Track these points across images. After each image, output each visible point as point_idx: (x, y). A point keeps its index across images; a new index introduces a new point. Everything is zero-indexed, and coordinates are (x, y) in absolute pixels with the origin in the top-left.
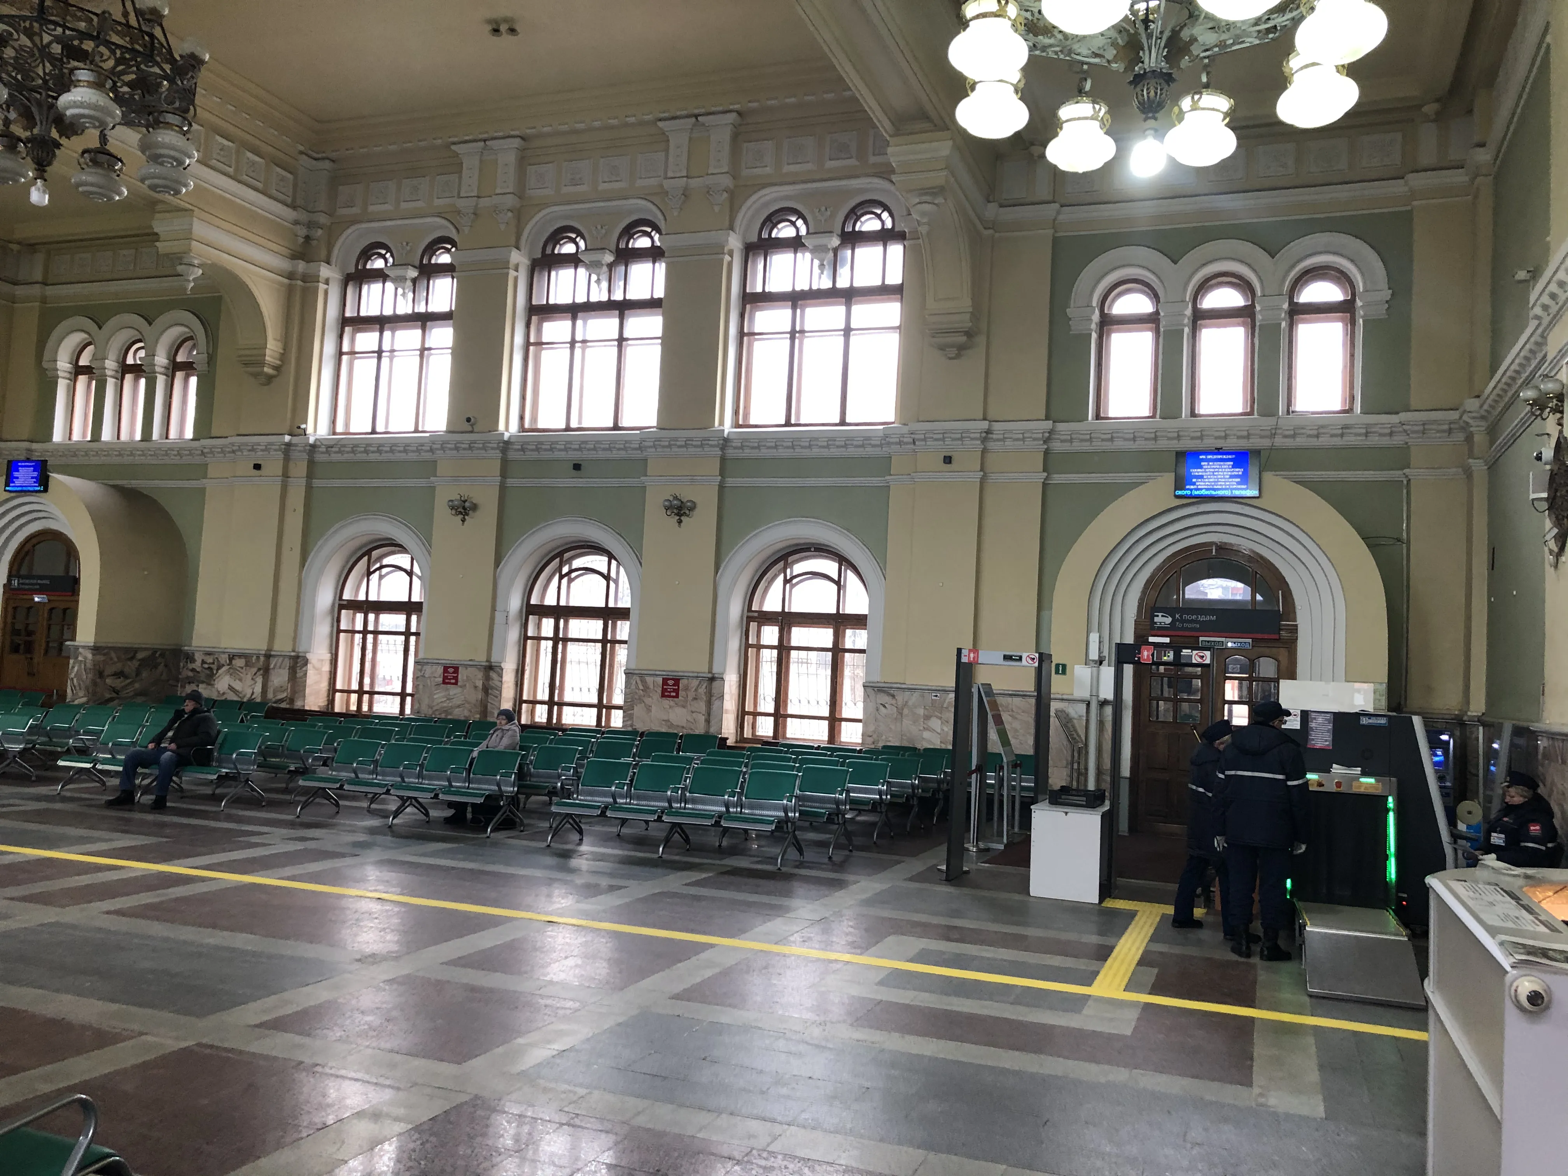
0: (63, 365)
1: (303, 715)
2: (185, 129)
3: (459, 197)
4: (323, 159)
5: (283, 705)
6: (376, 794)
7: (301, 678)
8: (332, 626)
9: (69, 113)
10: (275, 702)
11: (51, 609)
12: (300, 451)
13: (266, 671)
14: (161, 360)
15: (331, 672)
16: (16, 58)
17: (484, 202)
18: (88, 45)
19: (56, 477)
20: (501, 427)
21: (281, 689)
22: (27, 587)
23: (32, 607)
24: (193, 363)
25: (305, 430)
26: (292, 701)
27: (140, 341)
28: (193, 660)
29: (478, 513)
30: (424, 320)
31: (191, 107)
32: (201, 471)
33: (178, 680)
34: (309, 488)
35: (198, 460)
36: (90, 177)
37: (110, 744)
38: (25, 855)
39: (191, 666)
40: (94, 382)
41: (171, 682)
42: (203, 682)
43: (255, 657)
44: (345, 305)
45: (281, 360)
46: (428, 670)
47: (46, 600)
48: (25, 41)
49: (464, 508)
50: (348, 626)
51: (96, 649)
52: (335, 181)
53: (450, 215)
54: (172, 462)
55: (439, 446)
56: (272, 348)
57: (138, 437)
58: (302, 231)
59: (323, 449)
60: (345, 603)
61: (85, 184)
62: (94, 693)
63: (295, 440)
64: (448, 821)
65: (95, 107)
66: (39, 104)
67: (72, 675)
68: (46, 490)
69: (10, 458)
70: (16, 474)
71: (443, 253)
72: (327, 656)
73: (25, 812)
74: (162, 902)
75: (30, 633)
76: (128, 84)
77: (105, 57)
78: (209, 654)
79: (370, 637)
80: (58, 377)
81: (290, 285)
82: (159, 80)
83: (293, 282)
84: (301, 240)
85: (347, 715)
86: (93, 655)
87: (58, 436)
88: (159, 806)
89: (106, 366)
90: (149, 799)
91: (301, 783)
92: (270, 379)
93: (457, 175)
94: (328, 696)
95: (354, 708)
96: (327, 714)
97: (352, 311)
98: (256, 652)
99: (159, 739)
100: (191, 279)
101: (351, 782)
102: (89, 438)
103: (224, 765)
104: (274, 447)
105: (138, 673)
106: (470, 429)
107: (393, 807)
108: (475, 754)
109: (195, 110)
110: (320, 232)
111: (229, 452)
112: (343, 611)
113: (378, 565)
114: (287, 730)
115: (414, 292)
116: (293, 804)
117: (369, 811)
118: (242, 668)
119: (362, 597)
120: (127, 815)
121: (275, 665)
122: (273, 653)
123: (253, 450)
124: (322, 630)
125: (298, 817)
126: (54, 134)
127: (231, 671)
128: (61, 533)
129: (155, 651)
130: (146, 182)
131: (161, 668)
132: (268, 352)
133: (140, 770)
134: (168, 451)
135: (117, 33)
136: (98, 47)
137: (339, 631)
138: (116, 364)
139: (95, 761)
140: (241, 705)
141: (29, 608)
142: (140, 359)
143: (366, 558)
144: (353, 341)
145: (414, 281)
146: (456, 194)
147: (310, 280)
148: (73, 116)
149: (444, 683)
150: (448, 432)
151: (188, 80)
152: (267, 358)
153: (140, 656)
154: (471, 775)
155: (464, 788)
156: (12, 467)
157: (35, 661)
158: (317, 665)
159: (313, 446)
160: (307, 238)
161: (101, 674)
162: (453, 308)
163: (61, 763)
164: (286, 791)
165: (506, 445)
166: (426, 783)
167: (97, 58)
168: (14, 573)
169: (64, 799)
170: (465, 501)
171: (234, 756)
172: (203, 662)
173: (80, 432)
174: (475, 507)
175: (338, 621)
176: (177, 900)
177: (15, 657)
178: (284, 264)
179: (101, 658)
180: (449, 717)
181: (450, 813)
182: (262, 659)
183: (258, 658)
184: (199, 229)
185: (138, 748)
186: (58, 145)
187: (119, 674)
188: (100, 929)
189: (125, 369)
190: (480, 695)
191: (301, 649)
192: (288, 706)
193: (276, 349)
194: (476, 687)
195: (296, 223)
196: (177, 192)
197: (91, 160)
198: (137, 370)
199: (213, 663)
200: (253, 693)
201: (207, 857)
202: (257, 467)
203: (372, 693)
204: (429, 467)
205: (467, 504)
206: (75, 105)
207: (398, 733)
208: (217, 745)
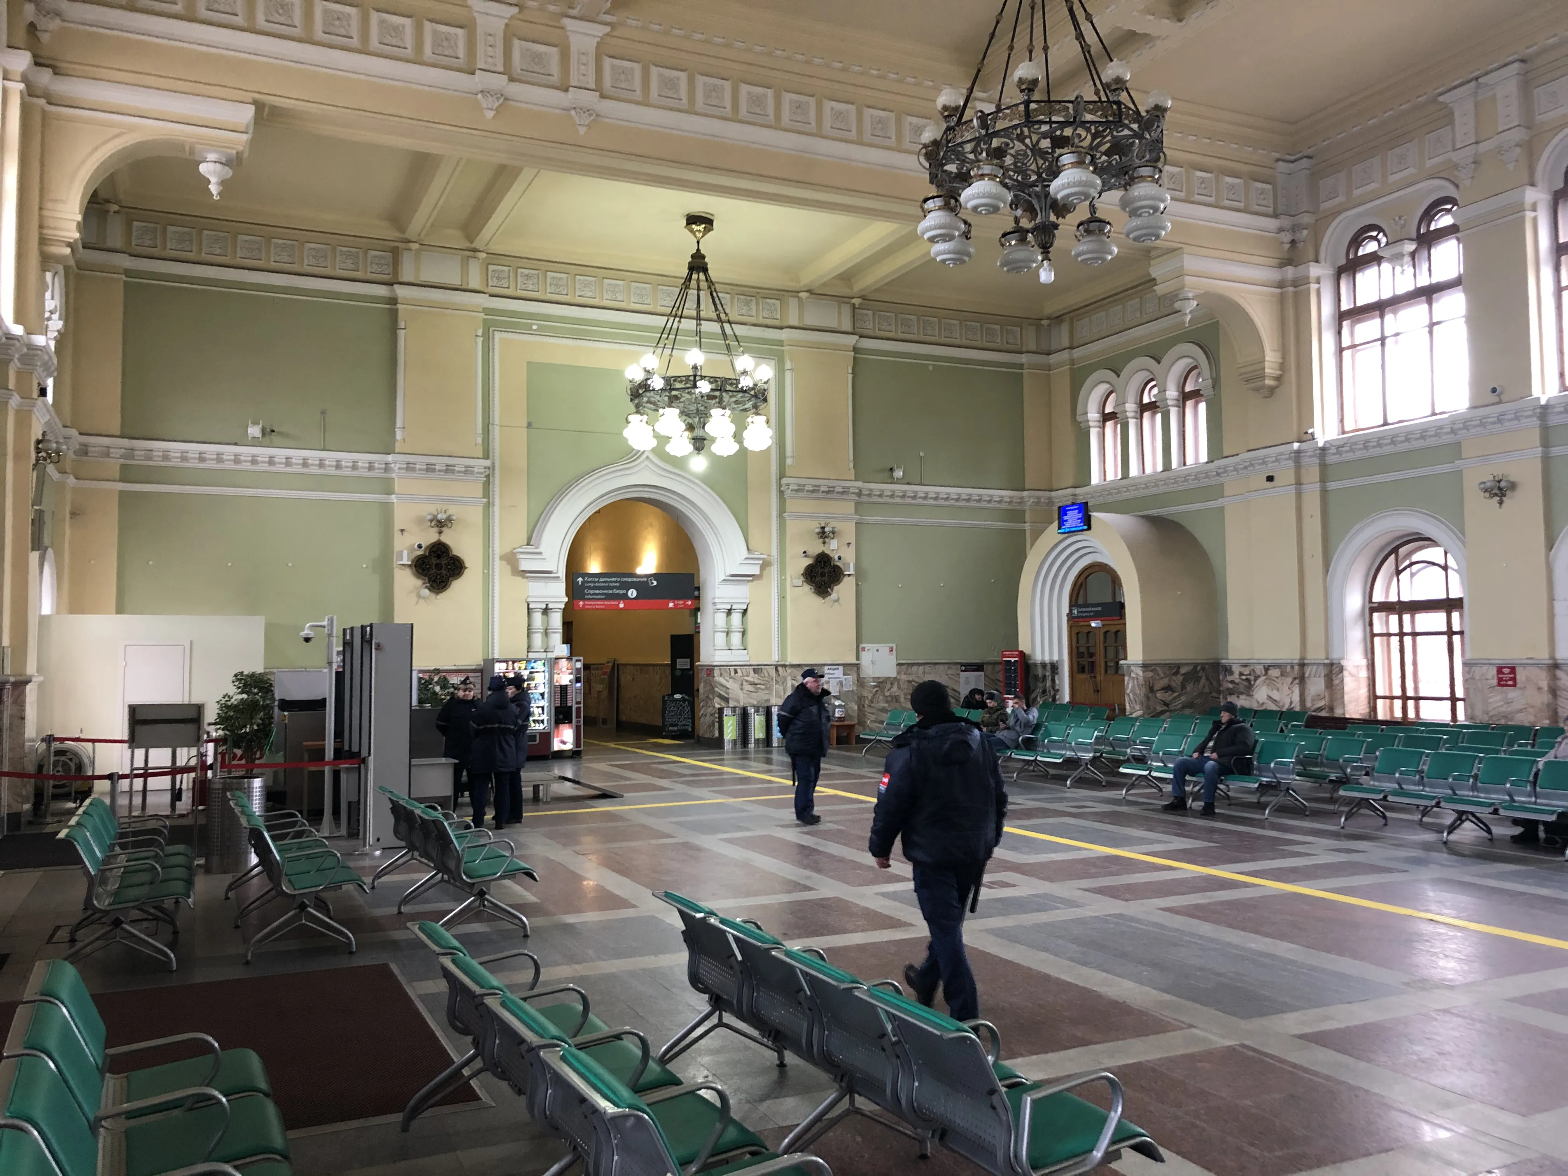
0: (1093, 415)
1: (1342, 723)
2: (1157, 177)
3: (1454, 150)
4: (1301, 158)
5: (1323, 714)
6: (1427, 807)
7: (1338, 685)
8: (1365, 631)
9: (1059, 196)
10: (1314, 711)
11: (1106, 633)
12: (1311, 456)
13: (1302, 680)
14: (1172, 393)
15: (1368, 678)
16: (1015, 164)
17: (1484, 146)
18: (1068, 132)
19: (1095, 515)
20: (1536, 392)
21: (1319, 697)
22: (1085, 614)
23: (1090, 632)
24: (1199, 390)
25: (1312, 434)
26: (1331, 709)
27: (1152, 380)
28: (1231, 673)
29: (1518, 493)
30: (1428, 293)
31: (1161, 154)
32: (1217, 491)
33: (1219, 692)
34: (1324, 492)
35: (1214, 481)
36: (1084, 247)
37: (1161, 753)
38: (1095, 851)
39: (1230, 678)
40: (1119, 426)
41: (1214, 694)
42: (1242, 693)
43: (1289, 667)
44: (1339, 300)
45: (1281, 370)
46: (1478, 671)
47: (1100, 625)
48: (1019, 146)
49: (1500, 489)
50: (1382, 629)
51: (1145, 666)
52: (1315, 176)
53: (1449, 173)
54: (1192, 486)
55: (1461, 426)
56: (1271, 359)
57: (1160, 468)
58: (1286, 237)
59: (1334, 451)
60: (1376, 605)
61: (1083, 253)
62: (1148, 707)
63: (1305, 446)
64: (1515, 839)
65: (1080, 183)
66: (1037, 195)
67: (1128, 691)
68: (1089, 528)
69: (1061, 504)
70: (1066, 518)
71: (1442, 216)
72: (1364, 662)
73: (1097, 813)
74: (1209, 904)
75: (1091, 655)
76: (1106, 153)
77: (1083, 137)
78: (1245, 665)
79: (1408, 640)
80: (1089, 427)
81: (1282, 294)
82: (1131, 141)
83: (1285, 290)
84: (1287, 246)
85: (1391, 723)
86: (1144, 672)
87: (1095, 479)
88: (1208, 812)
89: (1127, 409)
90: (1199, 805)
91: (1342, 793)
92: (1272, 390)
93: (1449, 127)
94: (1369, 703)
95: (1398, 714)
96: (1370, 722)
97: (1349, 304)
98: (1289, 661)
99: (1201, 749)
100: (1188, 311)
101: (1395, 793)
102: (1120, 476)
103: (1264, 774)
104: (1283, 457)
105: (1183, 687)
106: (1496, 399)
107: (1448, 821)
108: (1541, 766)
109: (1165, 155)
110: (1305, 232)
111: (1242, 469)
112: (1375, 615)
113: (1407, 563)
114: (1323, 739)
115: (1414, 268)
116: (1336, 814)
117: (1420, 825)
118: (1277, 678)
119: (1393, 598)
120: (1181, 819)
121: (1310, 674)
122: (1306, 662)
123: (1264, 463)
124: (1355, 635)
125: (1343, 828)
126: (1053, 218)
127: (1267, 681)
128: (1106, 565)
129: (1196, 666)
130: (1131, 236)
131: (1203, 680)
132: (1267, 364)
133: (1188, 778)
134: (1186, 478)
135: (1090, 112)
136: (1075, 130)
137: (1373, 635)
138: (1134, 405)
139: (1150, 769)
140: (1281, 715)
141: (1089, 633)
142: (1154, 396)
143: (1393, 557)
144: (1352, 334)
145: (1413, 255)
146: (1450, 148)
147: (1301, 283)
148: (1062, 198)
149: (1499, 685)
150: (1473, 407)
151: (1156, 130)
152: (1267, 371)
153: (1183, 670)
154: (1538, 789)
155: (1529, 803)
156: (1063, 511)
157: (1098, 678)
158: (1354, 671)
159: (1323, 449)
160: (1293, 242)
161: (1151, 689)
162: (1462, 272)
163: (1122, 770)
164: (1332, 800)
165: (1545, 411)
166: (1482, 797)
167: (1076, 140)
168: (1073, 603)
169: (1130, 803)
170: (1499, 481)
171: (1272, 765)
172: (1241, 674)
173: (1113, 473)
174: (1513, 486)
175: (1371, 624)
176: (1221, 903)
177: (1083, 676)
178: (1274, 275)
179: (1150, 674)
180: (1510, 723)
181: (1518, 830)
182: (1296, 668)
183: (1292, 667)
184: (1190, 263)
185: (1185, 757)
186: (1056, 226)
187: (1168, 688)
188: (1156, 924)
189: (1143, 408)
190: (1546, 698)
191: (1335, 656)
192: (1327, 715)
193: (1273, 360)
194: (1539, 689)
195: (1281, 230)
196: (1158, 237)
197: (1085, 231)
198: (1152, 407)
199: (1250, 675)
200: (1291, 703)
201: (1251, 863)
202: (1270, 479)
203: (1417, 699)
204: (1455, 450)
205: (1503, 484)
206: (1063, 187)
207: (1446, 741)
208: (1256, 755)
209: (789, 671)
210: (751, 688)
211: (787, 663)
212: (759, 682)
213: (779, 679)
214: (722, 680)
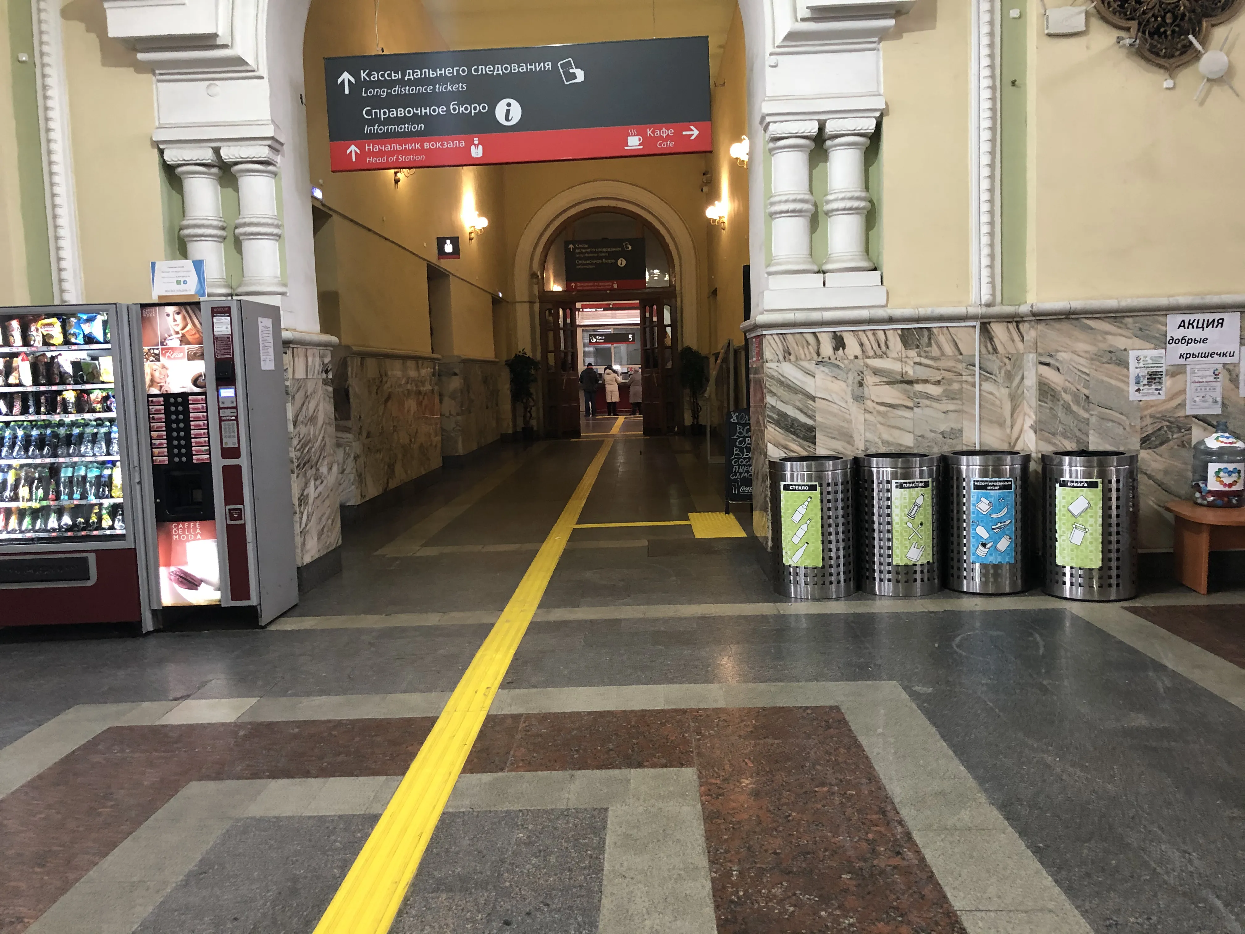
209: (1031, 333)
210: (891, 394)
211: (1024, 309)
212: (922, 373)
213: (994, 364)
214: (789, 371)
